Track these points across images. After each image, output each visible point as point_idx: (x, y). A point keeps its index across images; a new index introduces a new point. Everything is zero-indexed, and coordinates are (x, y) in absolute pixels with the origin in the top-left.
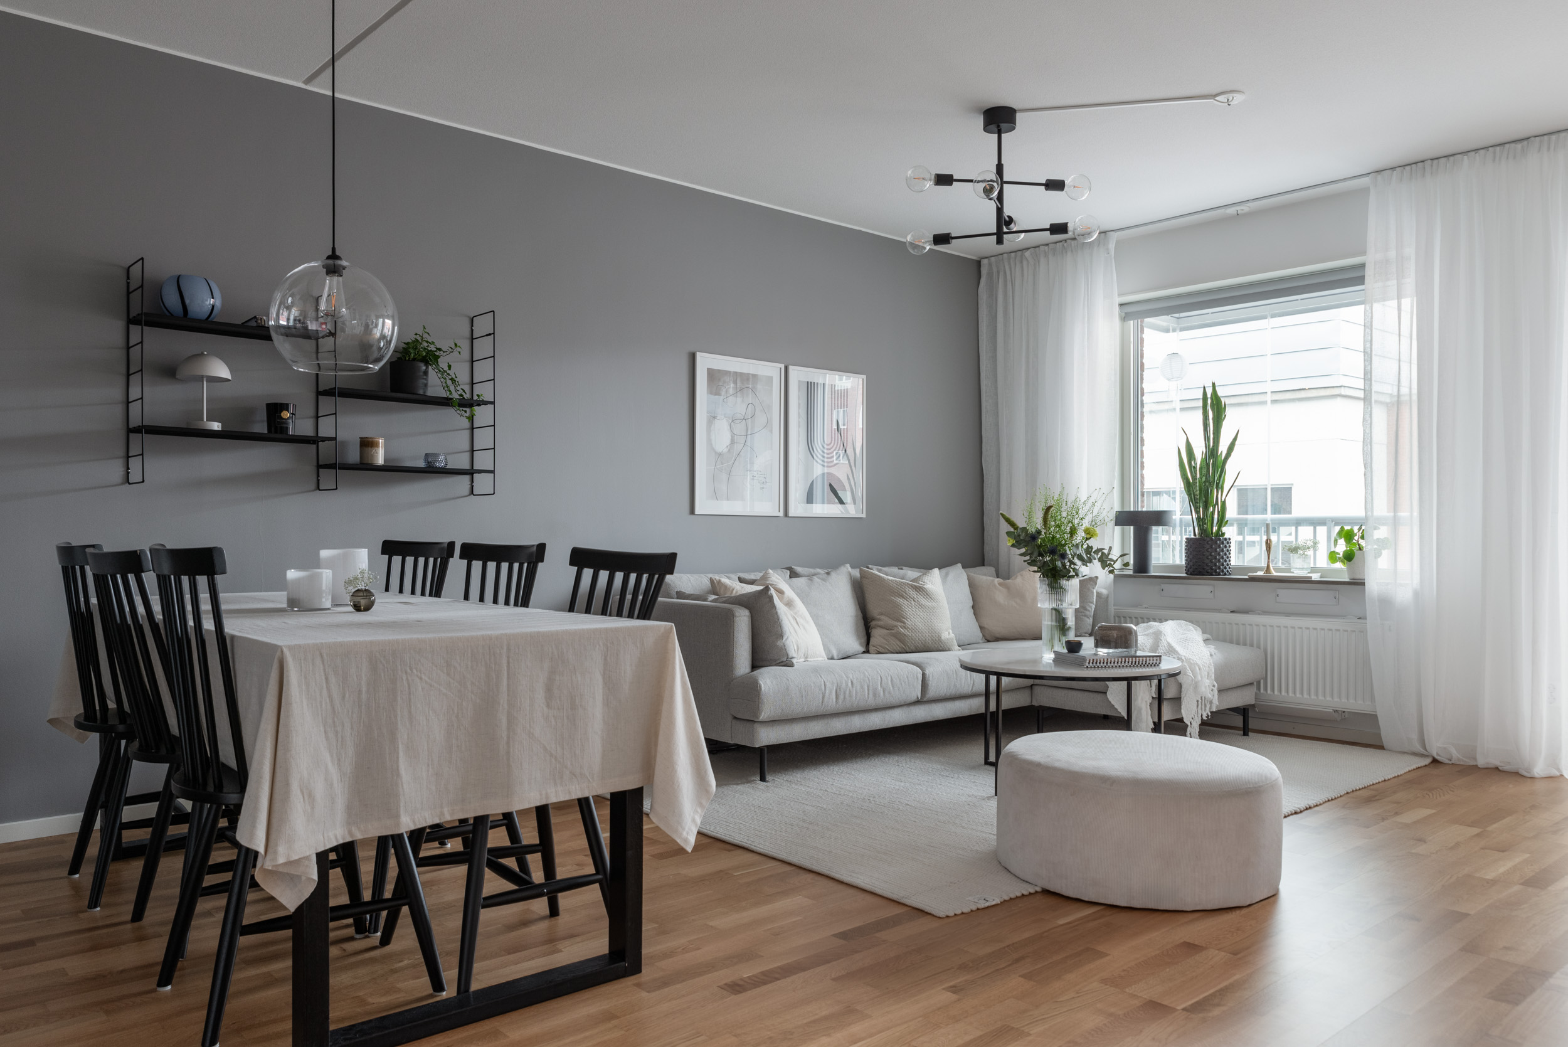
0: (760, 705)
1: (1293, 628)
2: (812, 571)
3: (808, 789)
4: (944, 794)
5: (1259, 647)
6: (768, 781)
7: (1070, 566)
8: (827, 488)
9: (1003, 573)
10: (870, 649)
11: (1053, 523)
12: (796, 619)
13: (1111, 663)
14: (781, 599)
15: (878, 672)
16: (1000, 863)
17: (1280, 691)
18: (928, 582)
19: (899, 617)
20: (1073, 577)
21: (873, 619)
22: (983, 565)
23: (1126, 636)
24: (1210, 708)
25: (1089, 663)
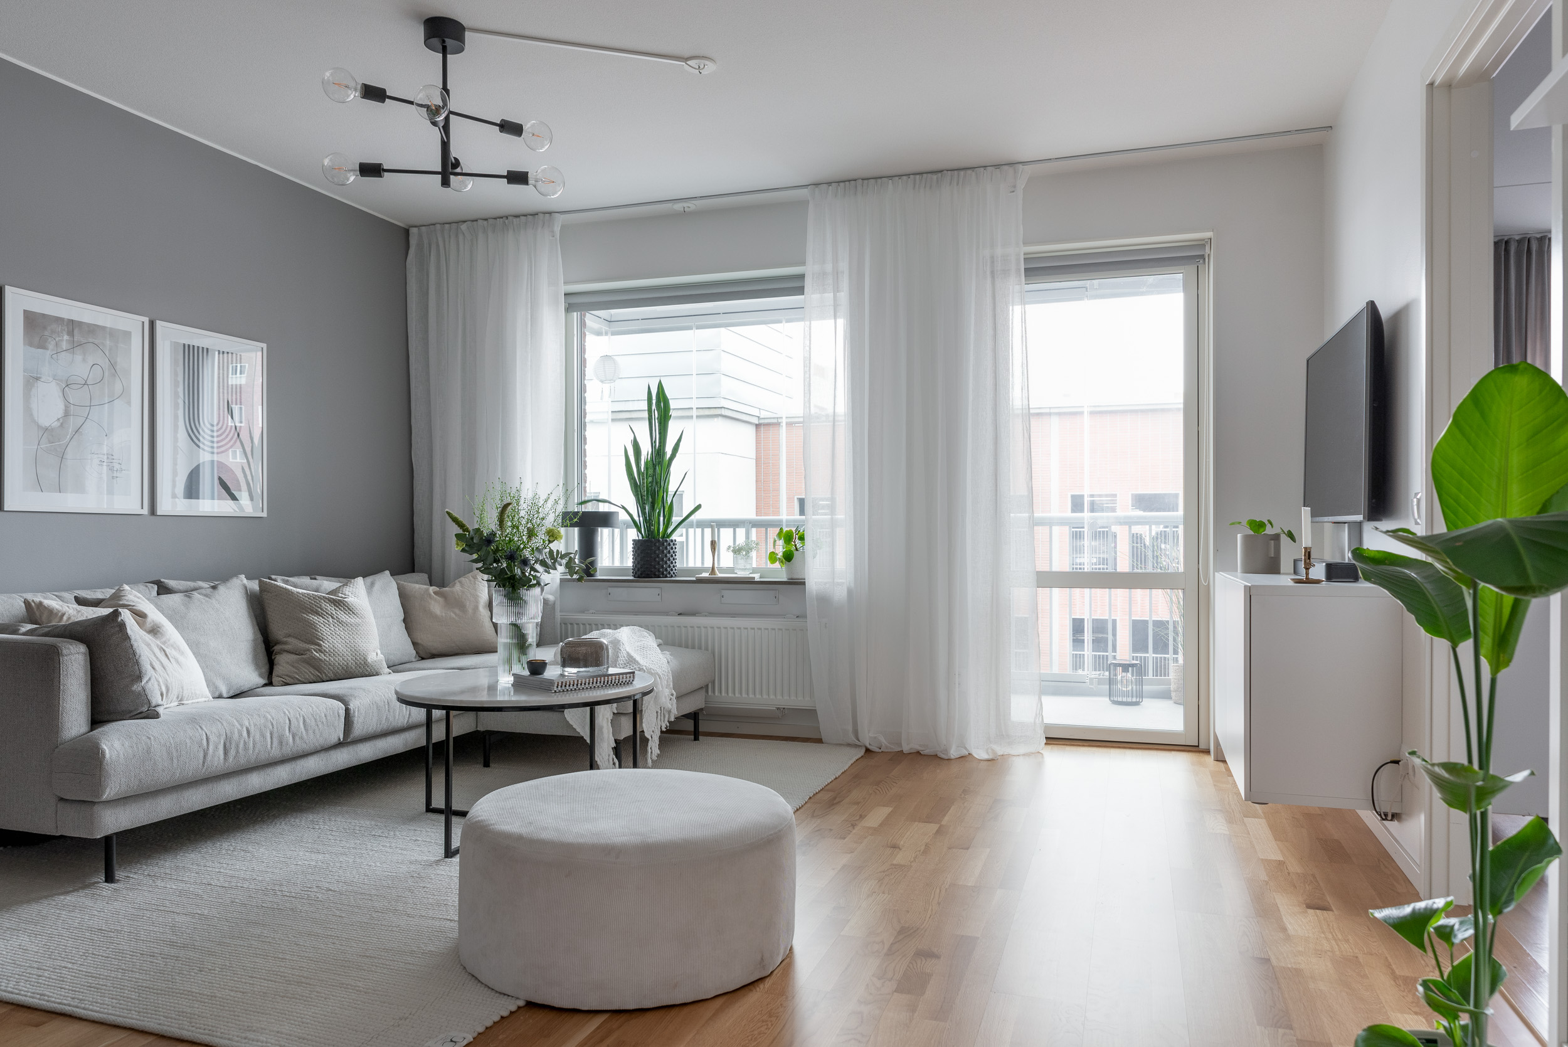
0: (103, 779)
1: (739, 628)
2: (191, 584)
3: (182, 886)
4: (378, 864)
5: (707, 649)
6: (118, 880)
7: (530, 574)
8: (216, 481)
9: (438, 580)
10: (273, 680)
11: (509, 524)
12: (164, 651)
13: (581, 684)
14: (141, 625)
15: (285, 713)
16: (465, 968)
17: (727, 692)
18: (350, 594)
19: (312, 637)
20: (534, 585)
21: (277, 643)
22: (413, 571)
23: (597, 653)
24: (669, 717)
25: (557, 687)
